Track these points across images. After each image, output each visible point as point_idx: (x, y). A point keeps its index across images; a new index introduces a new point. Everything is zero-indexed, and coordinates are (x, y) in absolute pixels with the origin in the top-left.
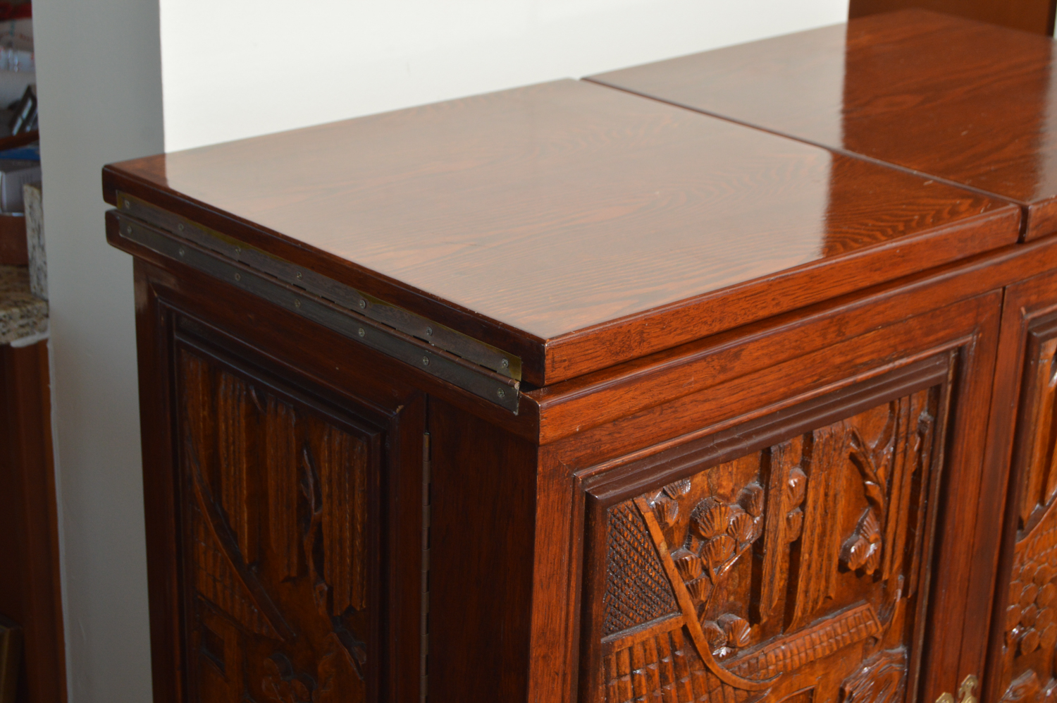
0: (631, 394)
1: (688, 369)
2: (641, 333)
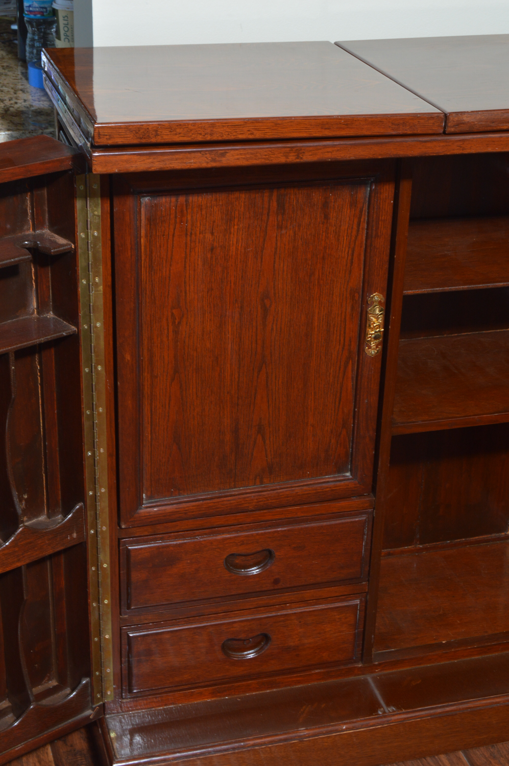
0: (151, 160)
1: (189, 155)
2: (156, 131)
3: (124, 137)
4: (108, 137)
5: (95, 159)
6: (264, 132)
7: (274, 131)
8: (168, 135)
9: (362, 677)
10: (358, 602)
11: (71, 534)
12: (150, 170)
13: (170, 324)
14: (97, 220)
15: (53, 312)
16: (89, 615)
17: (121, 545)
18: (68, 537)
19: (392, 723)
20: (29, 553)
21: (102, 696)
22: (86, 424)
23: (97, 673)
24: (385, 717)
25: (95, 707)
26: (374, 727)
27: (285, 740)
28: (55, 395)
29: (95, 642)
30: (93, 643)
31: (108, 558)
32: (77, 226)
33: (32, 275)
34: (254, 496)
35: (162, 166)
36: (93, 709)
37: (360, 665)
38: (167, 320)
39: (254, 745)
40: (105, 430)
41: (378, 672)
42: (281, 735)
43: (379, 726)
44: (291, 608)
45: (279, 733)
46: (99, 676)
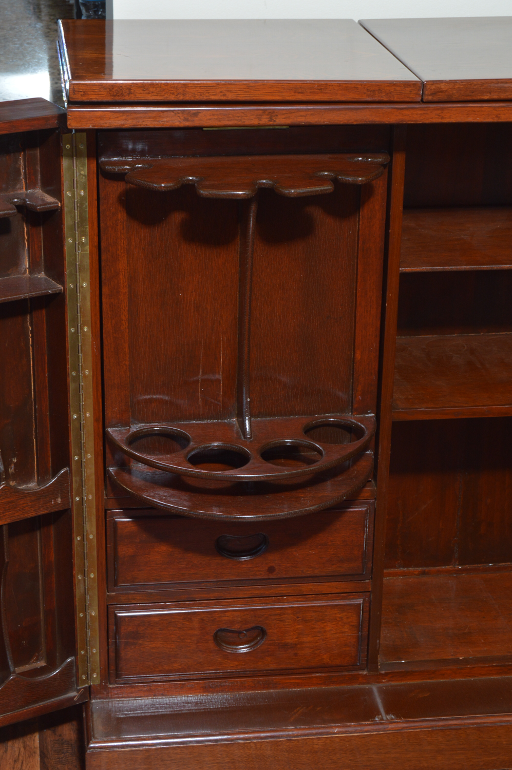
1: (162, 114)
2: (130, 89)
3: (98, 94)
4: (82, 93)
5: (70, 114)
6: (236, 94)
7: (247, 93)
8: (141, 93)
9: (367, 686)
10: (361, 601)
11: (55, 499)
12: (124, 127)
14: (84, 180)
15: (45, 273)
16: (74, 588)
17: (108, 516)
18: (52, 501)
19: (390, 730)
20: (10, 513)
21: (87, 678)
22: (72, 386)
23: (83, 652)
24: (382, 724)
25: (80, 689)
26: (368, 733)
28: (46, 357)
29: (80, 618)
30: (78, 619)
31: (94, 529)
32: (63, 184)
33: (24, 235)
35: (135, 124)
36: (78, 691)
37: (365, 673)
39: (238, 739)
40: (92, 394)
41: (385, 683)
42: (269, 732)
43: (375, 733)
44: (288, 602)
45: (266, 729)
46: (84, 655)
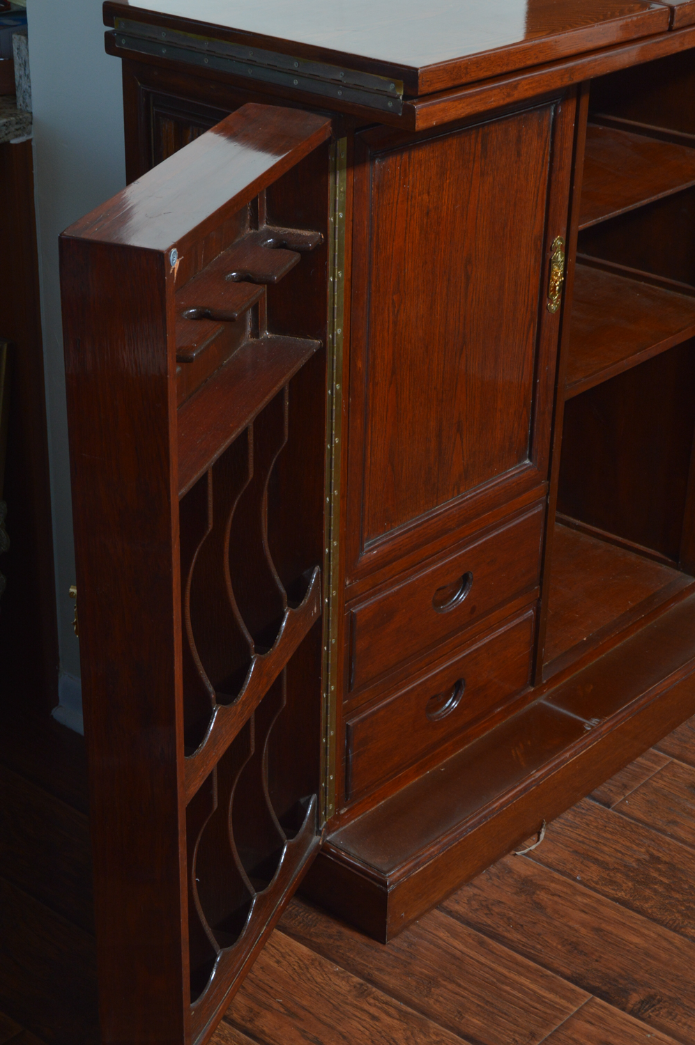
1: (490, 93)
2: (466, 68)
3: (442, 81)
4: (429, 82)
5: (418, 113)
8: (475, 70)
9: (534, 703)
10: (531, 611)
11: (314, 609)
12: (460, 117)
13: (391, 314)
14: (343, 198)
15: (269, 331)
16: (320, 711)
17: (346, 610)
18: (312, 613)
19: (605, 734)
21: (326, 813)
22: (327, 463)
23: (323, 785)
24: (595, 731)
25: (322, 830)
27: (525, 789)
29: (323, 744)
30: (321, 747)
31: (336, 631)
32: (329, 209)
34: (456, 510)
35: (470, 110)
36: (321, 833)
37: (532, 690)
38: (388, 310)
39: (502, 806)
40: (340, 466)
41: (547, 692)
42: (519, 786)
45: (516, 785)
46: (324, 787)
